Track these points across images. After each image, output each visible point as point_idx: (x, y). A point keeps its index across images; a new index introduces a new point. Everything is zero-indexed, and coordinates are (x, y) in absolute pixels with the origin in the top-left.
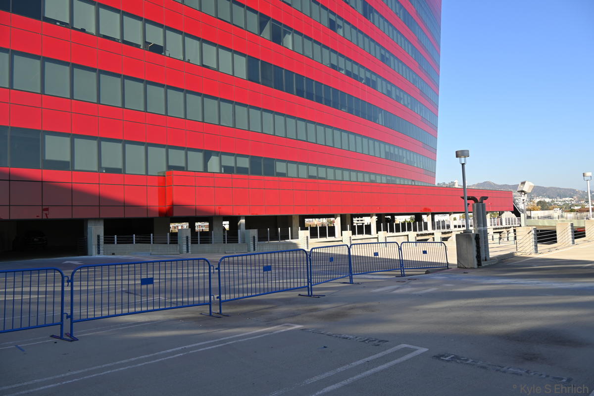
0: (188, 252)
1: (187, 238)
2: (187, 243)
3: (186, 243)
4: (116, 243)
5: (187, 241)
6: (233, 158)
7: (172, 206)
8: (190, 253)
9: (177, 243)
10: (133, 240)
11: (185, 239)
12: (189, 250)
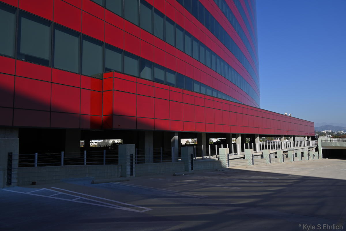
0: (132, 174)
1: (132, 156)
2: (132, 163)
3: (130, 164)
4: (36, 165)
5: (132, 160)
6: (162, 72)
7: (111, 117)
8: (134, 175)
9: (117, 163)
10: (60, 161)
11: (129, 157)
12: (134, 173)
